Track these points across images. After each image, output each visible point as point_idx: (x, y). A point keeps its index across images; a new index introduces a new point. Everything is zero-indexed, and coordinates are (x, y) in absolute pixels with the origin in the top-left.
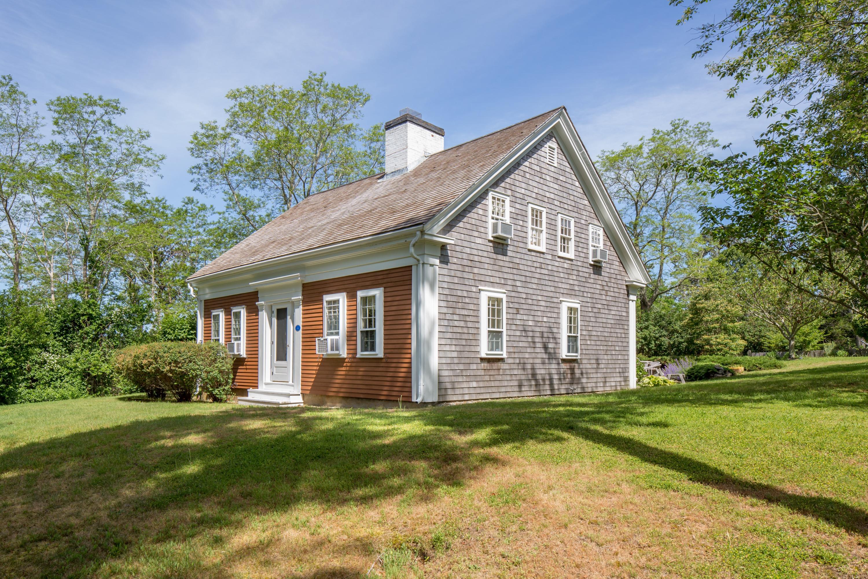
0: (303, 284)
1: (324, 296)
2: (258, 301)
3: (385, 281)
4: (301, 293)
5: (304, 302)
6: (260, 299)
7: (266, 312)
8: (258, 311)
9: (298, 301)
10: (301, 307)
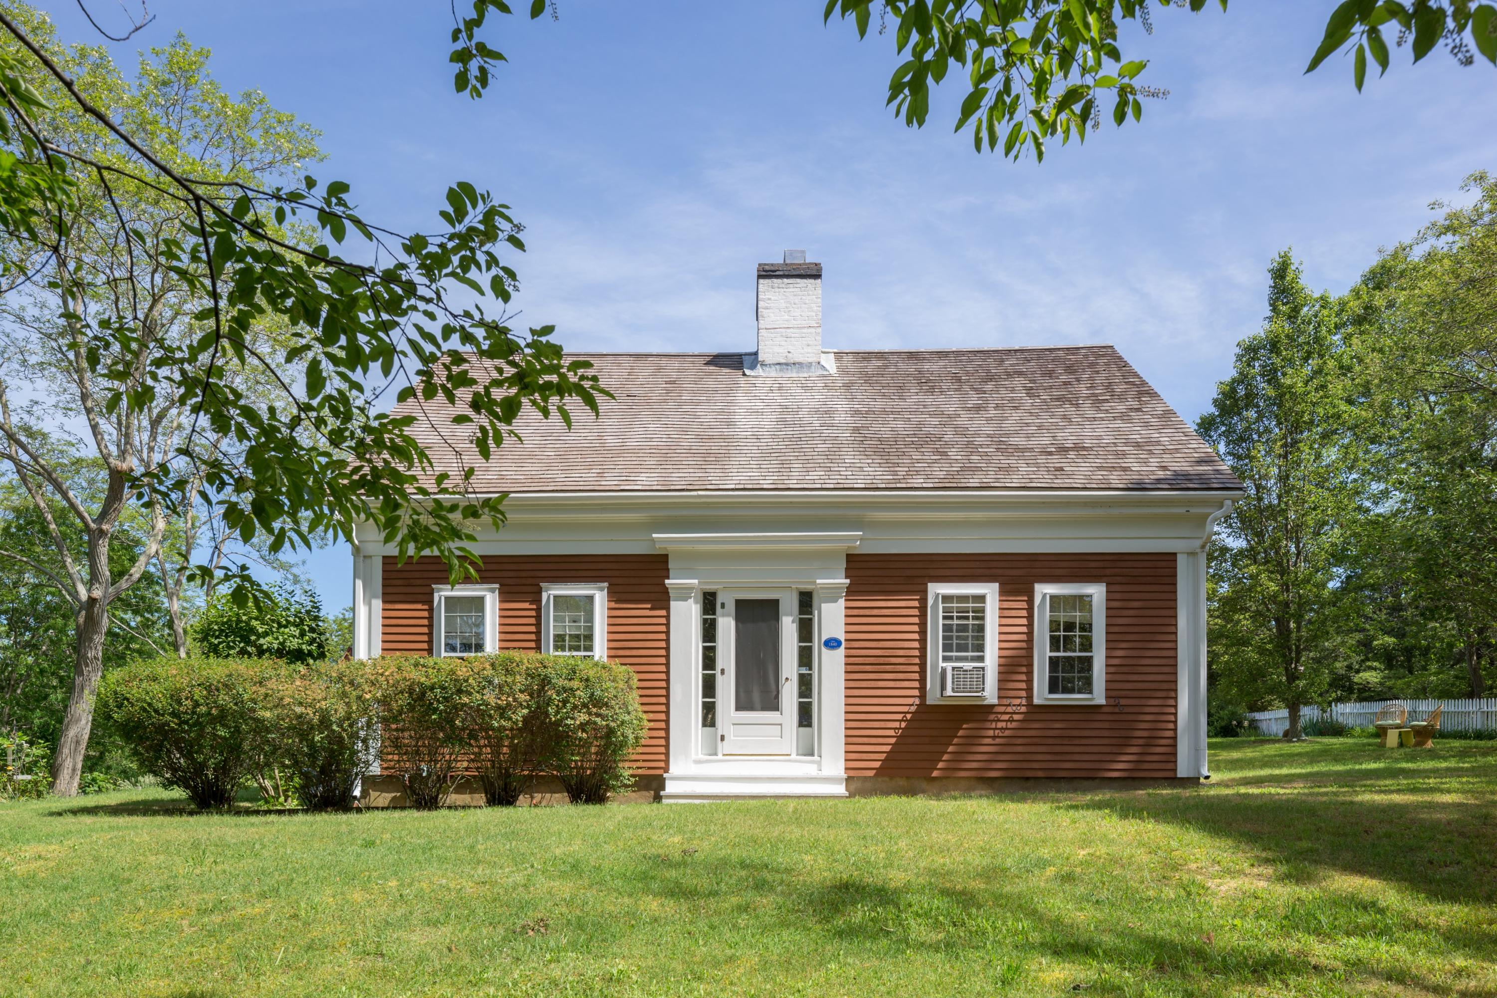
0: (848, 555)
1: (929, 585)
2: (668, 578)
3: (1108, 572)
4: (843, 573)
5: (851, 592)
6: (672, 573)
7: (696, 602)
8: (668, 600)
9: (836, 588)
10: (842, 603)
